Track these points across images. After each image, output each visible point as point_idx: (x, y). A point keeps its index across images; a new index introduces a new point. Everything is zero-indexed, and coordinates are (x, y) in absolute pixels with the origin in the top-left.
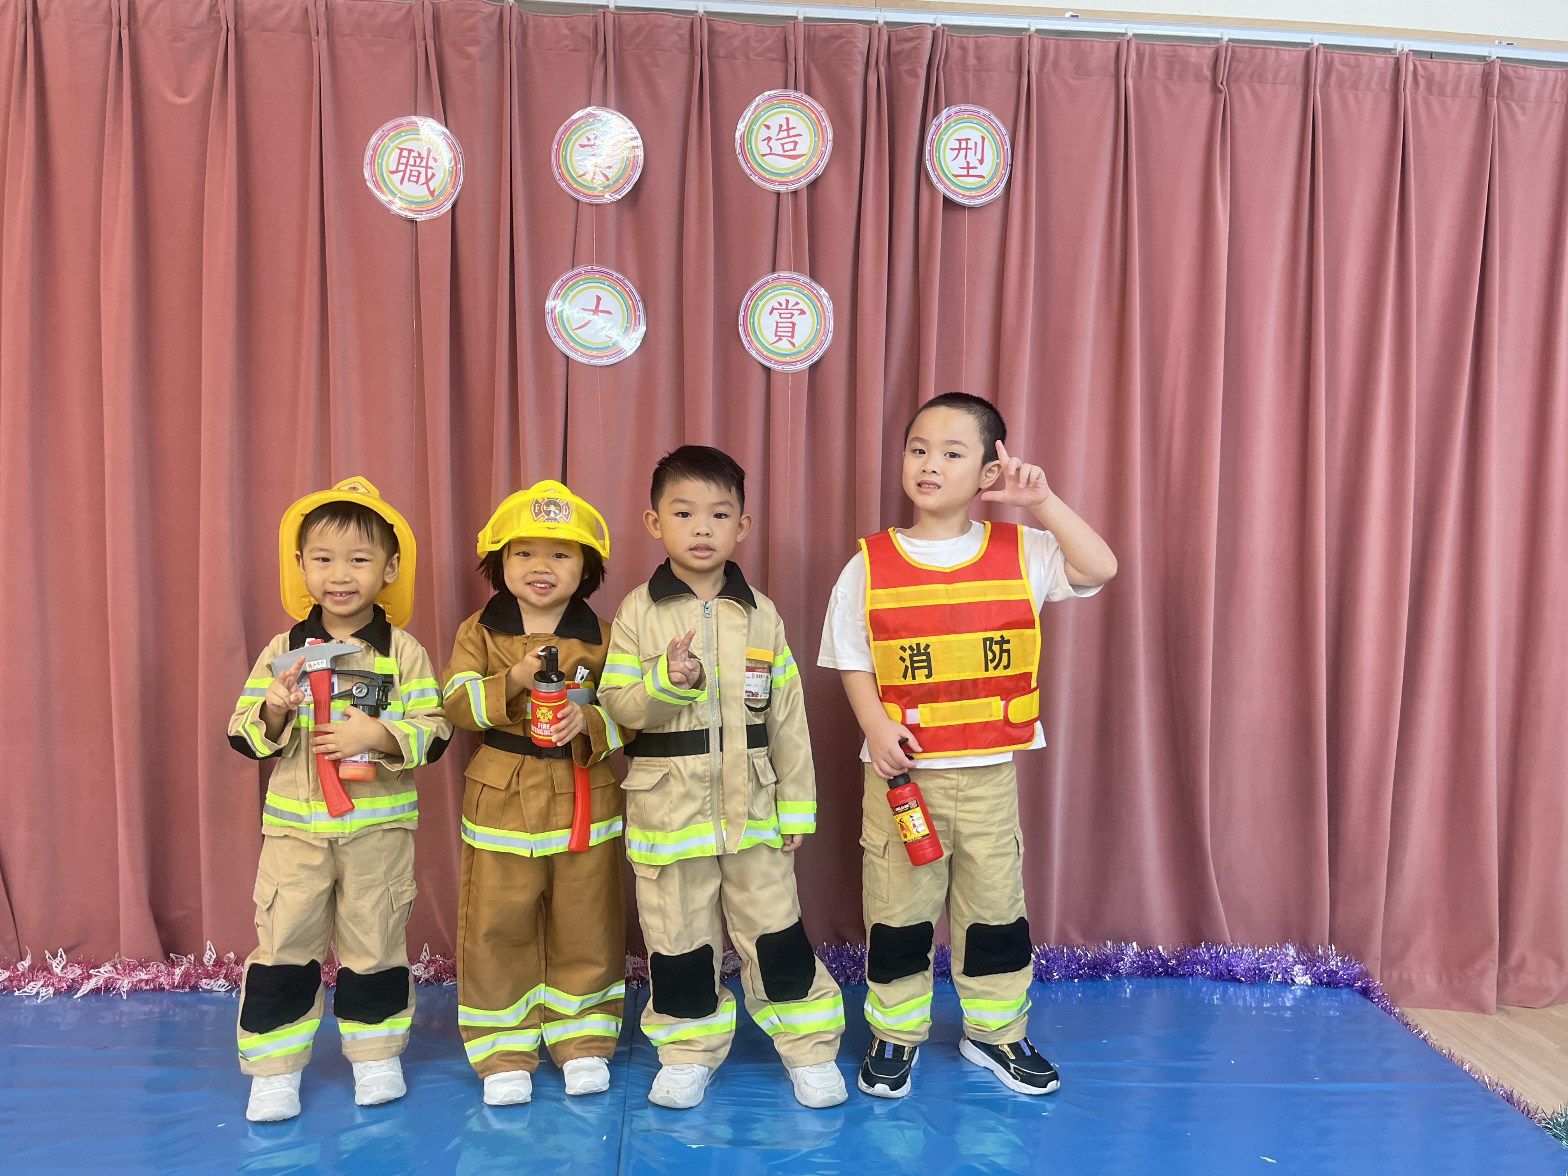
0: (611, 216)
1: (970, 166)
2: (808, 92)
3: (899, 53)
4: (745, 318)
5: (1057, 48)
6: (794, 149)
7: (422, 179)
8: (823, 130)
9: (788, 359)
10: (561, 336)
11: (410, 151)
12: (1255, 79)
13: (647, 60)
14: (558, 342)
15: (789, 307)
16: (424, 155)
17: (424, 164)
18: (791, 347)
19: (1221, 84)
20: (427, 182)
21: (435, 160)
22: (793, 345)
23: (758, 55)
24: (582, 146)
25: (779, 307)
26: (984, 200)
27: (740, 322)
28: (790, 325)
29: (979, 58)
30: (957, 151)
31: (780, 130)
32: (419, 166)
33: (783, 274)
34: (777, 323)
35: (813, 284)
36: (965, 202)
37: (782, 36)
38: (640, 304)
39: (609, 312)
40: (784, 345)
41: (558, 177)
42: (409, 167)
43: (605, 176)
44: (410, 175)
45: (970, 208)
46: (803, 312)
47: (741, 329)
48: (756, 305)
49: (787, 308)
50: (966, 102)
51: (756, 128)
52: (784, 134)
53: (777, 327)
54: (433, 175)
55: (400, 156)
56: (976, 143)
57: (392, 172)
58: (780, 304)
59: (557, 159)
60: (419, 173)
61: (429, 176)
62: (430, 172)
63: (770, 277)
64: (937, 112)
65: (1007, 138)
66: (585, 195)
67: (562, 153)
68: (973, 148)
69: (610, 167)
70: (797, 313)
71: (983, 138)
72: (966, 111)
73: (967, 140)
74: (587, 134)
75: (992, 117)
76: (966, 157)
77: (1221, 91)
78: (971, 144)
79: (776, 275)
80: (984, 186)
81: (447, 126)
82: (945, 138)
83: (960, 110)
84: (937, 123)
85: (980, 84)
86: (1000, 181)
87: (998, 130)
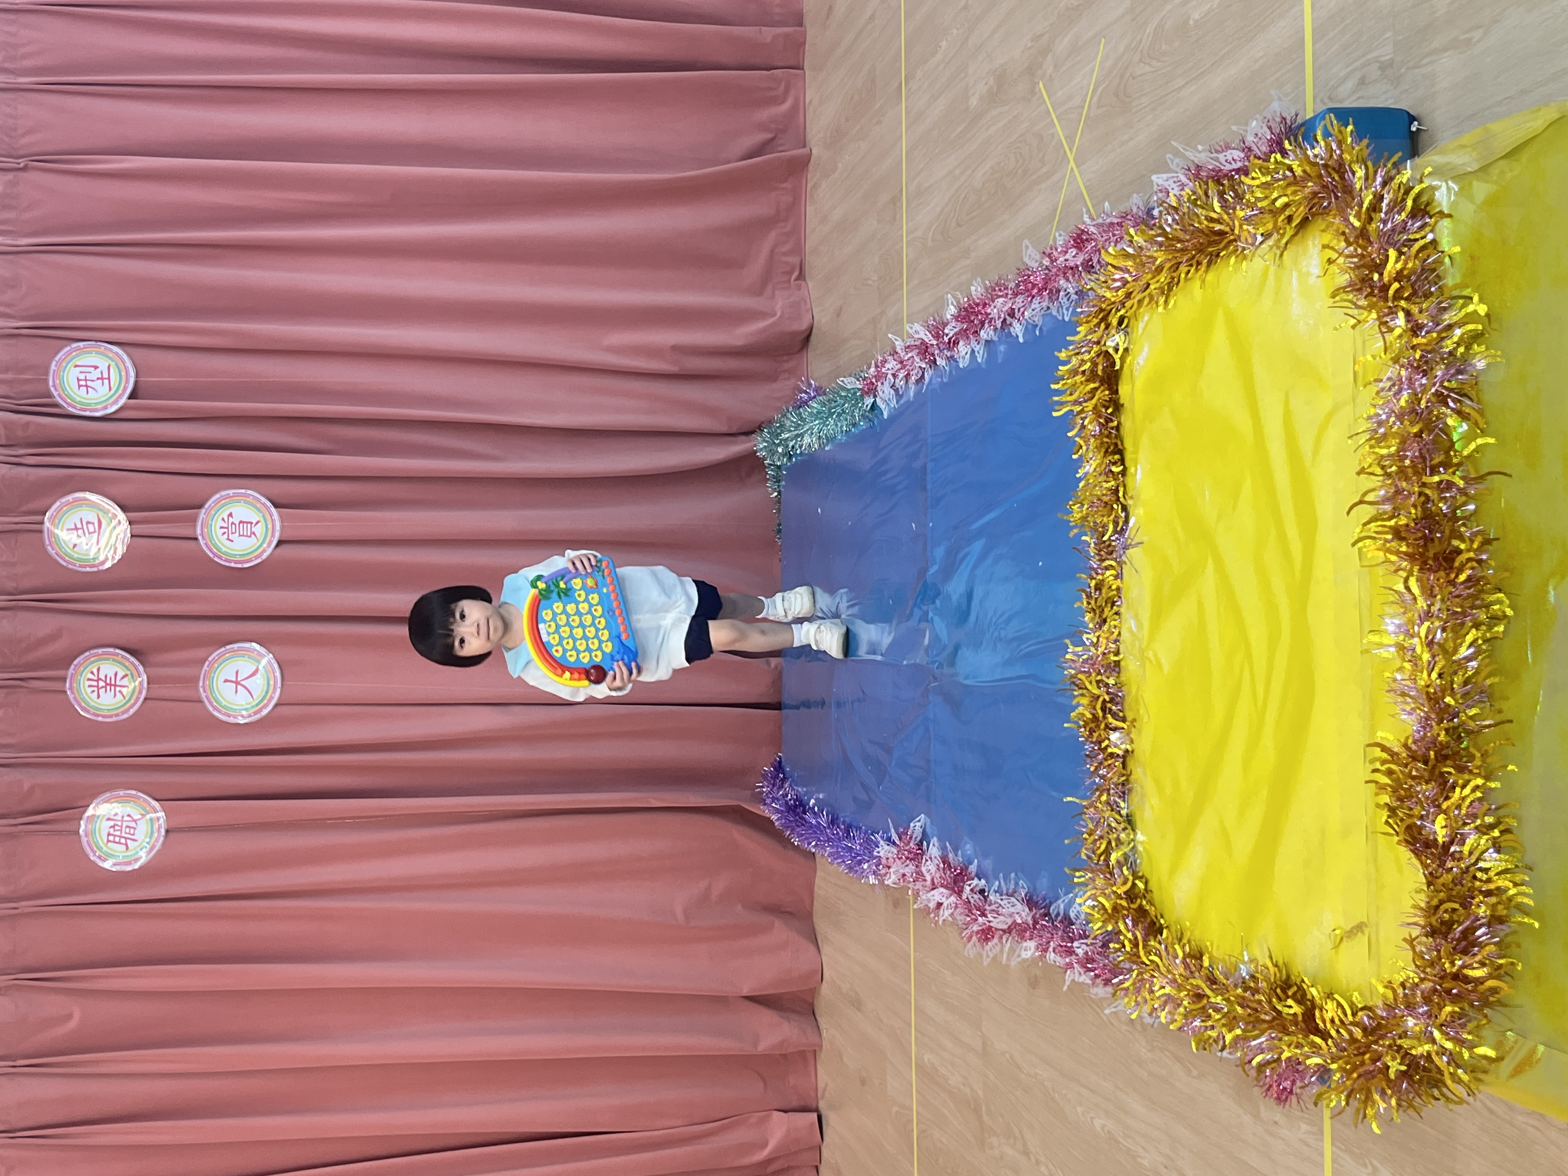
0: (158, 673)
1: (100, 376)
2: (44, 513)
3: (7, 437)
4: (236, 562)
6: (93, 524)
7: (133, 824)
8: (76, 500)
9: (270, 526)
10: (259, 711)
11: (109, 834)
12: (13, 134)
13: (24, 644)
14: (265, 712)
15: (226, 525)
16: (112, 823)
18: (259, 524)
19: (19, 164)
21: (116, 815)
23: (13, 554)
24: (99, 697)
25: (226, 536)
26: (129, 364)
27: (239, 566)
28: (241, 525)
30: (89, 389)
32: (121, 827)
33: (199, 531)
34: (240, 535)
35: (206, 506)
36: (132, 381)
38: (228, 647)
39: (237, 673)
40: (259, 530)
41: (126, 716)
42: (123, 835)
43: (123, 678)
44: (129, 834)
45: (137, 376)
46: (230, 515)
47: (246, 565)
48: (226, 553)
49: (227, 528)
50: (46, 381)
51: (76, 556)
52: (80, 532)
53: (243, 535)
54: (129, 816)
55: (114, 842)
56: (81, 372)
57: (127, 848)
58: (224, 533)
59: (111, 716)
60: (127, 827)
61: (129, 819)
62: (126, 818)
63: (202, 542)
64: (56, 405)
65: (75, 345)
66: (140, 692)
67: (105, 713)
69: (116, 675)
70: (231, 520)
71: (76, 366)
72: (54, 382)
73: (79, 380)
74: (88, 693)
75: (57, 358)
76: (93, 381)
77: (27, 165)
78: (82, 377)
79: (200, 538)
80: (116, 364)
81: (88, 806)
82: (78, 399)
83: (54, 386)
84: (65, 405)
85: (28, 369)
86: (111, 351)
87: (68, 353)
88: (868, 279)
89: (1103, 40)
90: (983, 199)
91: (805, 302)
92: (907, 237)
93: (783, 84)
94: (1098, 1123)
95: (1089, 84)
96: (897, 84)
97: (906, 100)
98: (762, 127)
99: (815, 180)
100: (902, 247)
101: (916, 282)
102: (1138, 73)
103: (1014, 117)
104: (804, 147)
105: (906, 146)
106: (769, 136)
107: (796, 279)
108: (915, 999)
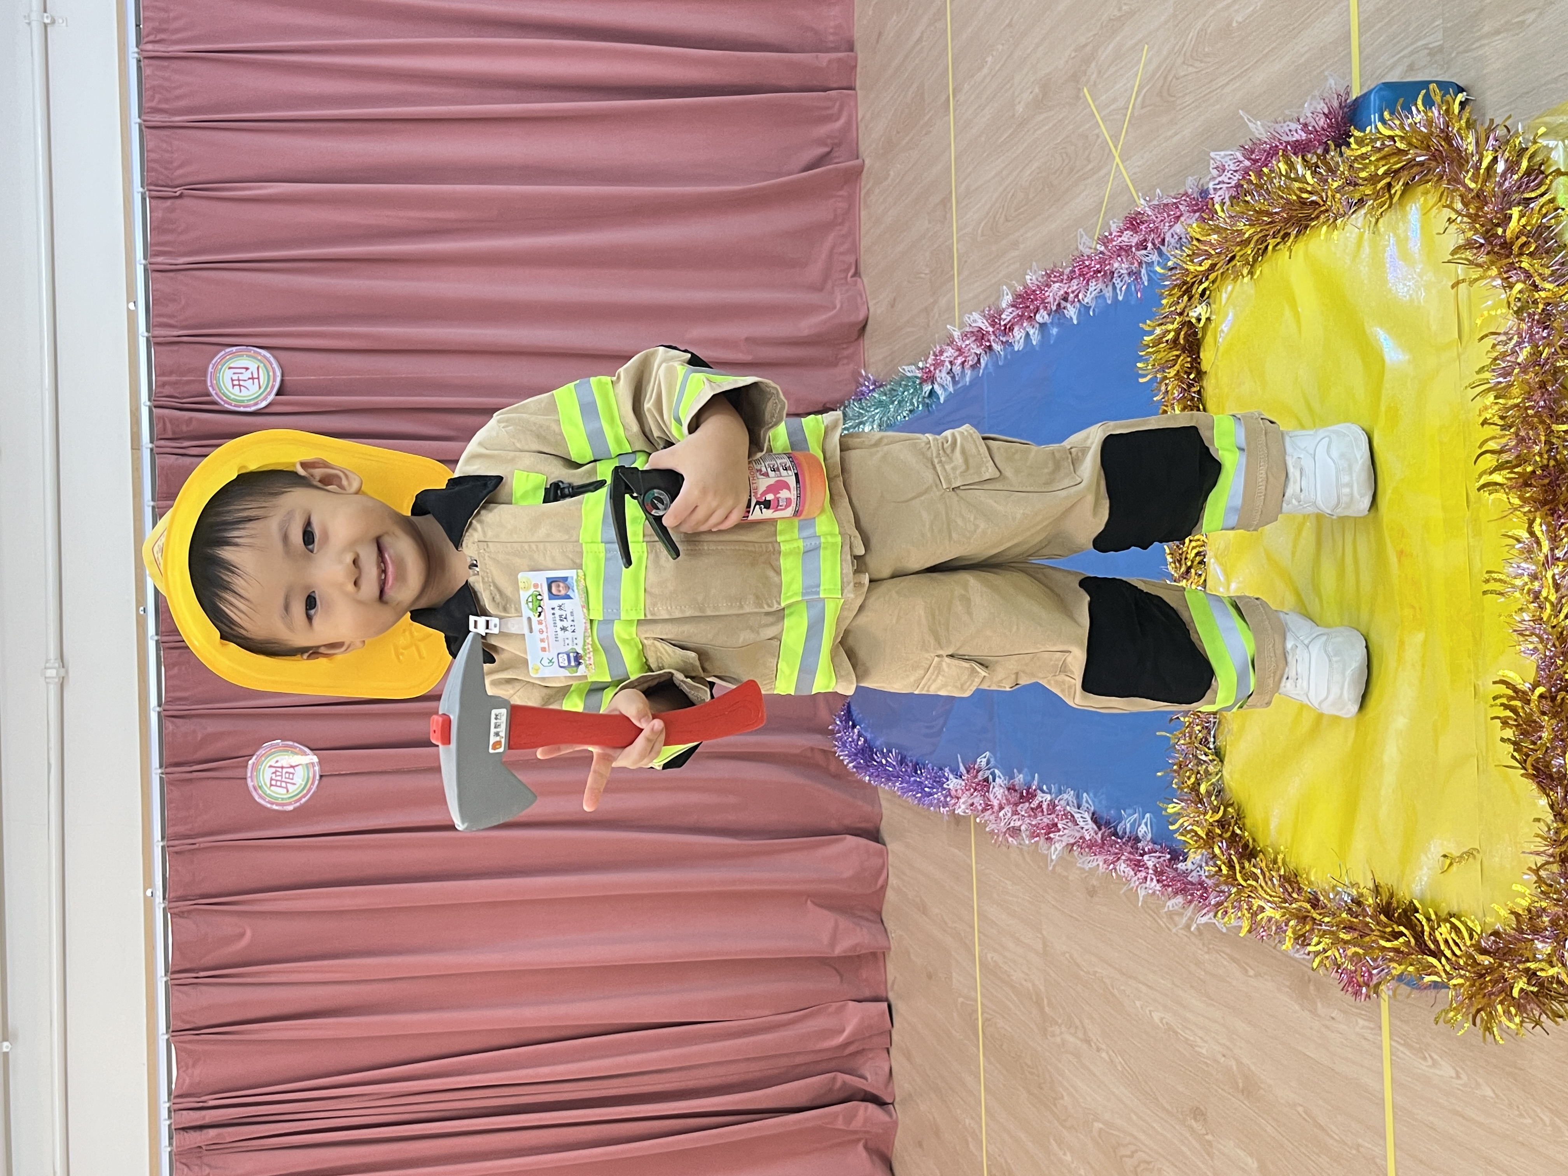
3: (174, 432)
5: (161, 316)
12: (169, 167)
19: (176, 192)
26: (275, 365)
29: (171, 373)
36: (279, 379)
45: (283, 375)
50: (205, 381)
64: (214, 403)
65: (229, 350)
73: (233, 380)
77: (181, 192)
81: (252, 755)
85: (190, 371)
86: (260, 354)
87: (223, 357)
88: (921, 273)
89: (1146, 47)
90: (1031, 196)
91: (861, 296)
92: (957, 233)
93: (838, 104)
94: (1156, 1016)
95: (1134, 87)
96: (944, 98)
97: (955, 110)
98: (820, 142)
99: (868, 187)
100: (953, 243)
101: (966, 273)
102: (1182, 74)
103: (1060, 121)
104: (858, 158)
105: (955, 152)
106: (826, 149)
107: (852, 277)
108: (978, 906)
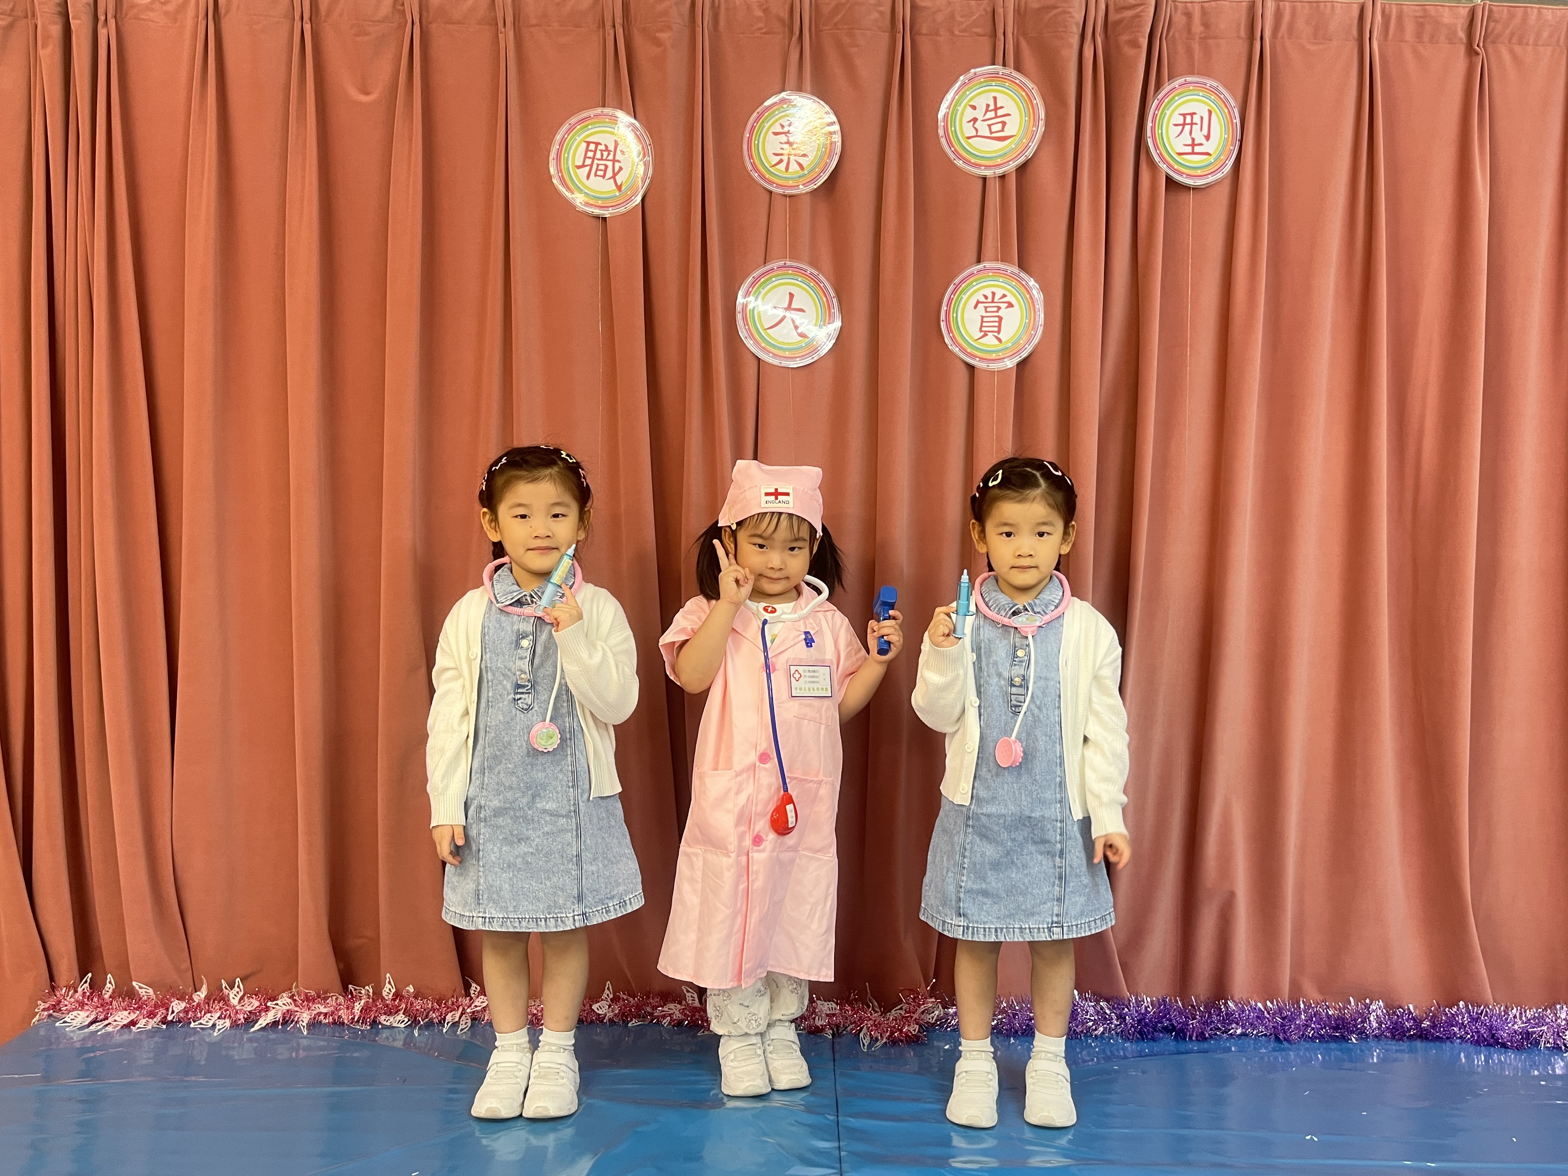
0: (806, 207)
1: (1196, 142)
2: (1018, 68)
3: (1118, 23)
4: (947, 313)
5: (1293, 12)
6: (1003, 130)
7: (609, 173)
8: (1035, 108)
9: (994, 356)
10: (752, 336)
11: (597, 144)
12: (1514, 40)
13: (846, 40)
14: (749, 344)
15: (996, 300)
16: (611, 148)
17: (611, 157)
18: (997, 342)
19: (1478, 46)
20: (614, 177)
21: (622, 152)
22: (999, 340)
23: (964, 31)
24: (776, 134)
25: (984, 300)
26: (1211, 179)
27: (943, 317)
28: (997, 319)
29: (1206, 25)
30: (1181, 127)
31: (987, 111)
32: (606, 160)
33: (988, 265)
34: (982, 317)
35: (1022, 275)
36: (1190, 182)
37: (989, 9)
38: (835, 300)
39: (802, 310)
40: (990, 341)
41: (749, 167)
42: (596, 162)
43: (800, 165)
44: (597, 170)
45: (1195, 189)
46: (1010, 305)
47: (943, 325)
48: (959, 299)
49: (993, 302)
50: (1192, 73)
51: (960, 109)
52: (992, 114)
53: (982, 322)
54: (621, 169)
55: (587, 150)
56: (1202, 118)
57: (579, 167)
58: (986, 297)
59: (749, 149)
60: (606, 167)
61: (616, 170)
62: (617, 165)
63: (975, 268)
64: (1158, 86)
65: (1236, 111)
66: (778, 186)
67: (754, 142)
68: (1199, 123)
69: (804, 155)
70: (1004, 306)
71: (1210, 112)
72: (1192, 83)
73: (1192, 114)
74: (781, 121)
75: (1221, 88)
76: (1191, 133)
77: (1477, 54)
78: (1196, 119)
79: (981, 266)
80: (1212, 163)
81: (635, 118)
82: (1168, 113)
83: (1186, 83)
84: (1160, 97)
85: (1207, 52)
86: (1228, 158)
87: (1225, 103)
